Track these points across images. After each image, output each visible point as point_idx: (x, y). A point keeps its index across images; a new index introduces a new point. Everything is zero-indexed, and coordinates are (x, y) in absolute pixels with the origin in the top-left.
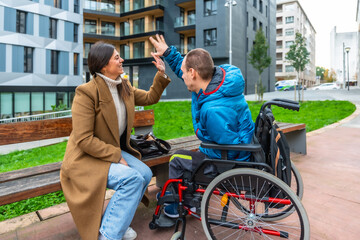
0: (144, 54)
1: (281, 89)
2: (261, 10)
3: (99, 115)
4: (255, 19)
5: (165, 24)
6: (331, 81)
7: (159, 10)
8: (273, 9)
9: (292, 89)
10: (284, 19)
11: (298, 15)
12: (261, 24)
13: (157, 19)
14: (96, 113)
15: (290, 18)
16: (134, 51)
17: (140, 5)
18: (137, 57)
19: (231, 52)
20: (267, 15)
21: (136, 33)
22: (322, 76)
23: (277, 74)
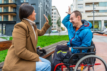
0: (8, 20)
1: (53, 32)
2: (48, 10)
3: (29, 39)
4: (46, 12)
5: (17, 10)
6: (64, 30)
7: (14, 5)
8: (51, 10)
9: (56, 32)
10: (53, 13)
11: (57, 13)
12: (48, 14)
13: (14, 8)
14: (27, 38)
15: (55, 13)
16: (4, 18)
17: (7, 2)
18: (5, 20)
19: (40, 21)
20: (50, 12)
21: (4, 12)
22: (62, 29)
23: (52, 28)
